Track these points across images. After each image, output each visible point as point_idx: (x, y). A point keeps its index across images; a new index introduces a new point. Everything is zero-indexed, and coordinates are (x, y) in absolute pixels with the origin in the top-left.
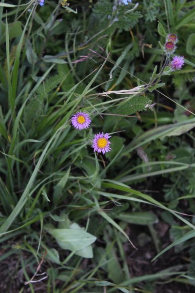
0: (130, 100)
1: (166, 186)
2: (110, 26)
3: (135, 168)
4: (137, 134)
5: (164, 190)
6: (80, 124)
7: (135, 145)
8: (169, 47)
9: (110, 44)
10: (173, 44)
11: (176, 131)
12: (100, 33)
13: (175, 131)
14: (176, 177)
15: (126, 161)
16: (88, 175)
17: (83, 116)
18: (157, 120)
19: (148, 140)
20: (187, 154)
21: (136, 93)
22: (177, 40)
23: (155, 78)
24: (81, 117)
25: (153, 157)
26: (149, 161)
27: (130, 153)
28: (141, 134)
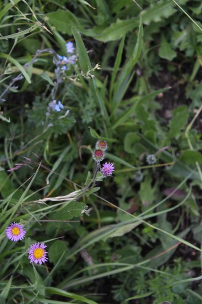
0: (67, 205)
1: (114, 287)
2: (45, 131)
3: (82, 270)
4: (81, 236)
5: (113, 292)
6: (14, 235)
7: (79, 248)
8: (98, 155)
9: (47, 147)
10: (101, 152)
11: (119, 232)
12: (36, 138)
13: (117, 231)
14: (125, 277)
15: (72, 264)
16: (32, 284)
17: (17, 227)
18: (100, 220)
19: (92, 242)
20: (132, 253)
21: (72, 199)
22: (106, 146)
23: (90, 183)
24: (16, 229)
25: (98, 258)
26: (95, 263)
27: (75, 256)
28: (85, 235)
